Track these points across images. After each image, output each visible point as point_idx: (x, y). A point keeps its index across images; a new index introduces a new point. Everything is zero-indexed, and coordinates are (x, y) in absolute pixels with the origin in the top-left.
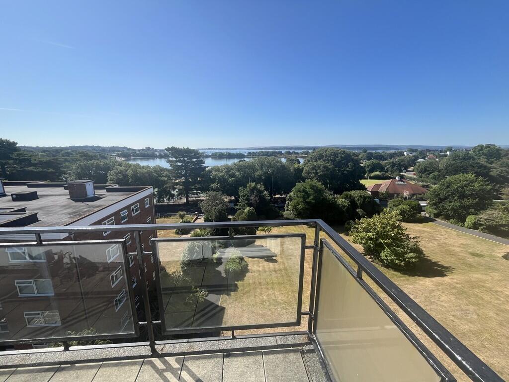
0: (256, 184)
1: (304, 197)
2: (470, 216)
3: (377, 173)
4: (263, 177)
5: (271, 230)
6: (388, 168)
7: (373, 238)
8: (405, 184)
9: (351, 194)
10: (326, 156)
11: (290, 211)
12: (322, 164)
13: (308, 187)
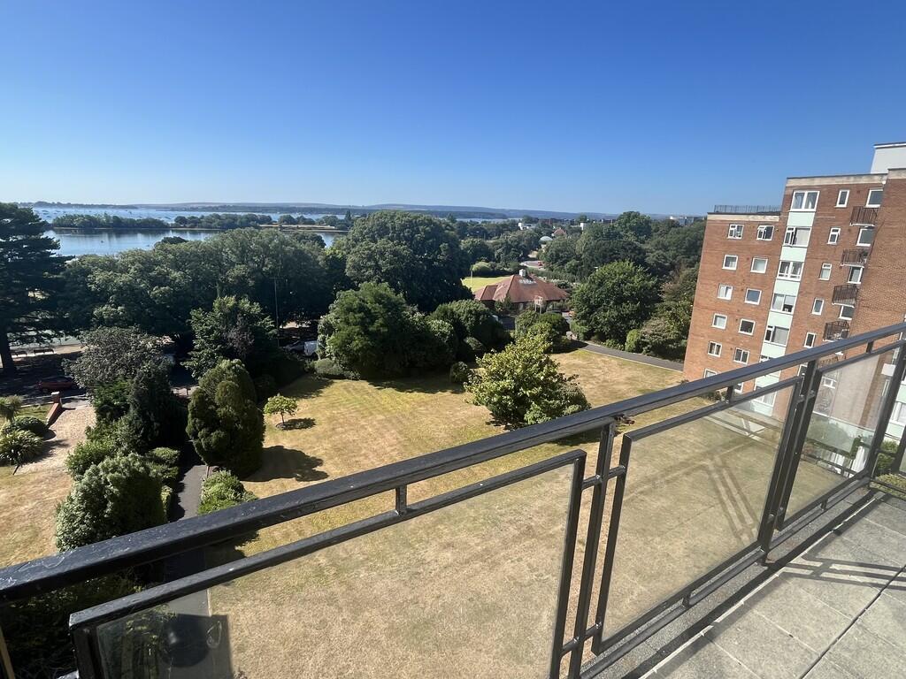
0: (238, 299)
1: (363, 324)
2: (631, 332)
3: (482, 264)
4: (251, 283)
5: (295, 407)
6: (499, 254)
7: (511, 390)
8: (534, 284)
9: (452, 310)
10: (394, 228)
11: (330, 357)
12: (389, 246)
13: (369, 299)
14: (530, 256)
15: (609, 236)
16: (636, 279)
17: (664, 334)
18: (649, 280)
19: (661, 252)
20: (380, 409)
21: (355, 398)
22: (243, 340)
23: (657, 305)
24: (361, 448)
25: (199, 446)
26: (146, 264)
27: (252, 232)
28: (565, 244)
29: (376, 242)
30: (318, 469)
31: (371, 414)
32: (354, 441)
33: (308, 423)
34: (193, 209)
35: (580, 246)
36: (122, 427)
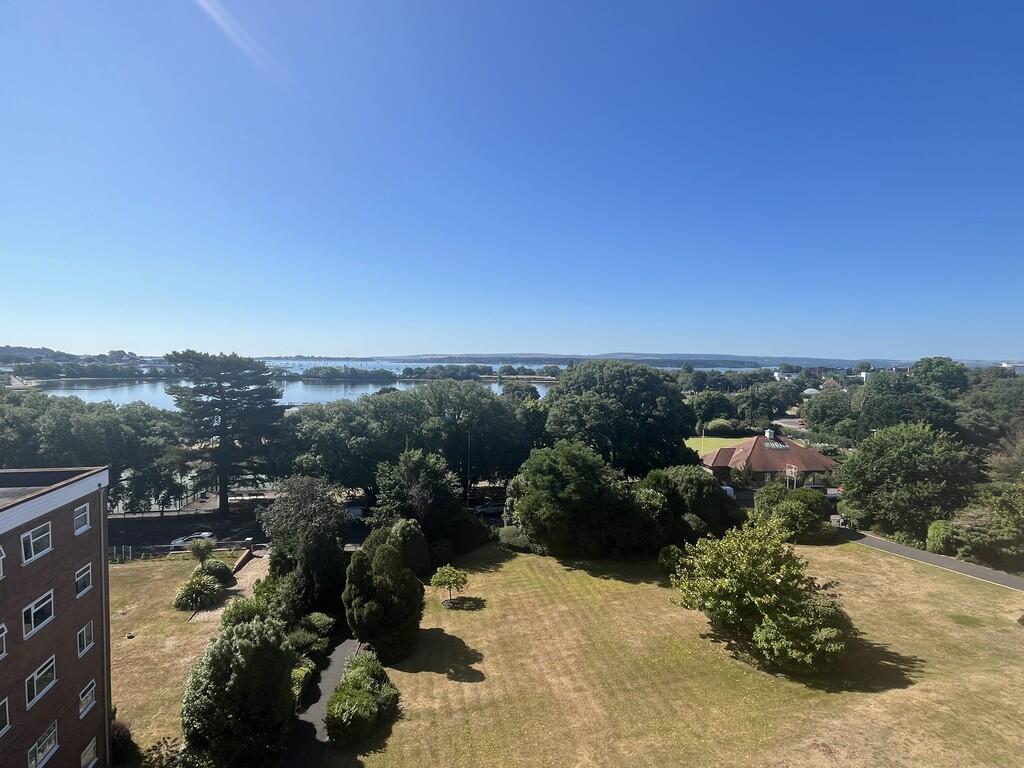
1: (552, 489)
2: (935, 524)
3: (721, 421)
4: (444, 435)
5: (466, 582)
6: (743, 409)
7: (732, 593)
8: (787, 449)
9: (667, 477)
10: (602, 379)
11: (517, 524)
12: (594, 398)
13: (562, 460)
14: (788, 412)
15: (899, 388)
16: (937, 449)
17: (991, 531)
18: (958, 449)
19: (982, 411)
20: (565, 596)
21: (538, 578)
22: (423, 498)
23: (980, 486)
24: (531, 647)
25: (351, 615)
26: (349, 413)
27: (451, 383)
28: (834, 399)
29: (581, 394)
30: (476, 666)
31: (553, 602)
32: (525, 635)
33: (478, 604)
34: (422, 361)
35: (857, 402)
36: (284, 586)
